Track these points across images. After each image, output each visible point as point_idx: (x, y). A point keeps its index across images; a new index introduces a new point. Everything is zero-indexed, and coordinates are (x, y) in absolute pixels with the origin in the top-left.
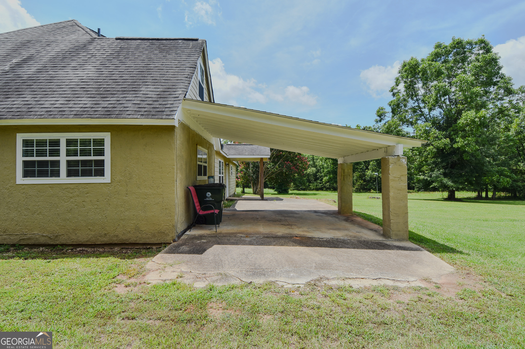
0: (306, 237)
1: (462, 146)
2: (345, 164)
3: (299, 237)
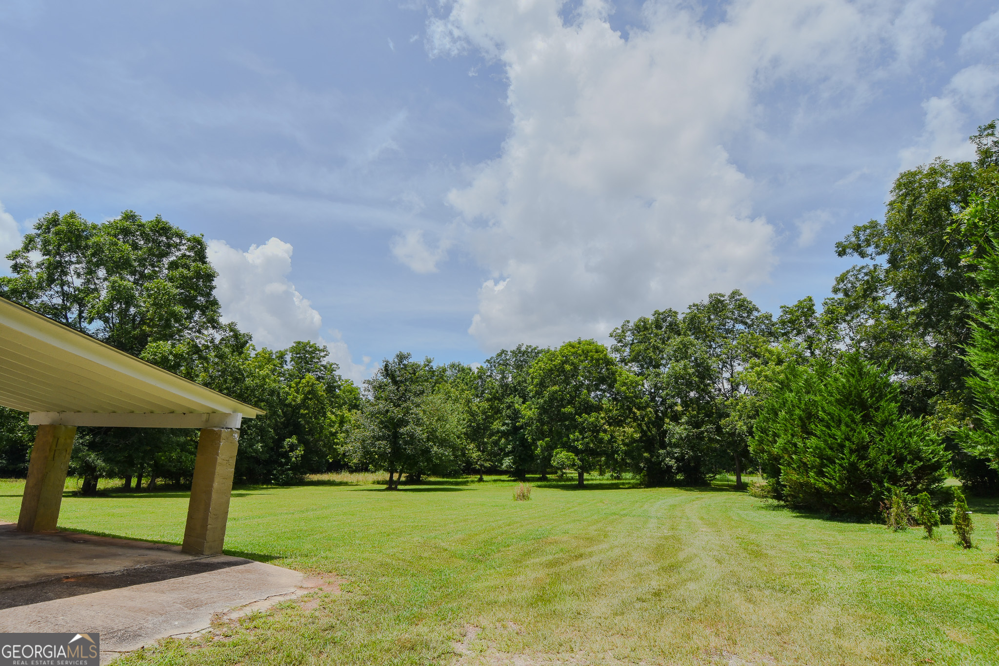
0: (84, 575)
2: (63, 428)
3: (72, 577)
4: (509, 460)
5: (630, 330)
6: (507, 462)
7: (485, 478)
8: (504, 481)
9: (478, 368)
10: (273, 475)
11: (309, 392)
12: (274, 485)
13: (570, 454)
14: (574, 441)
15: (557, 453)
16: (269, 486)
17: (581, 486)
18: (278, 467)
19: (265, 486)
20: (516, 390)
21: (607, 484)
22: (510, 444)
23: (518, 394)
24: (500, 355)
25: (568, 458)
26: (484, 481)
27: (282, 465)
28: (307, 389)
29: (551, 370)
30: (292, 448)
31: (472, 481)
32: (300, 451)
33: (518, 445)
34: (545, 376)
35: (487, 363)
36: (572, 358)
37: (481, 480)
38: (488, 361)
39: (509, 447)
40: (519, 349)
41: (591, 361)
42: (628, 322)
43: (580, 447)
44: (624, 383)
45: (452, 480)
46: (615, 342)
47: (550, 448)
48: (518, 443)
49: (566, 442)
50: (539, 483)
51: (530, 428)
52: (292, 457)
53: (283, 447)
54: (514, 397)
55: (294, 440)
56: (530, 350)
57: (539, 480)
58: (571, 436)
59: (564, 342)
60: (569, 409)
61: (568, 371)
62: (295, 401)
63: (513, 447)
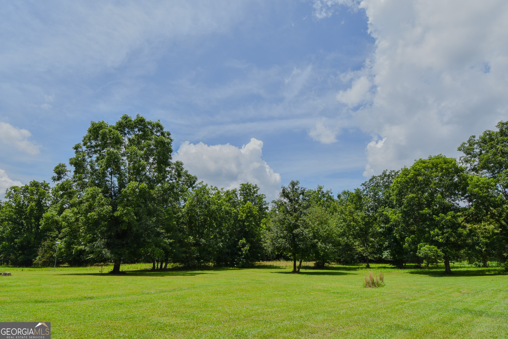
1: (121, 215)
4: (387, 253)
5: (477, 143)
6: (386, 254)
7: (371, 265)
8: (388, 268)
9: (355, 190)
10: (235, 261)
11: (249, 212)
12: (236, 268)
13: (432, 246)
14: (434, 236)
15: (421, 246)
16: (234, 268)
17: (448, 273)
18: (238, 257)
19: (231, 268)
20: (386, 203)
21: (473, 271)
22: (386, 242)
23: (388, 205)
24: (371, 180)
25: (431, 250)
26: (370, 268)
27: (239, 256)
28: (247, 211)
29: (407, 182)
30: (244, 245)
31: (362, 268)
32: (247, 247)
33: (392, 241)
34: (402, 188)
35: (363, 186)
36: (423, 170)
37: (368, 267)
38: (363, 184)
39: (386, 243)
40: (384, 174)
41: (442, 171)
42: (474, 137)
43: (440, 240)
44: (476, 185)
45: (347, 266)
46: (465, 155)
47: (415, 243)
48: (392, 240)
49: (429, 237)
50: (413, 270)
51: (397, 228)
52: (243, 251)
53: (238, 245)
54: (385, 207)
55: (244, 241)
56: (393, 174)
57: (415, 267)
58: (432, 232)
59: (415, 160)
60: (426, 211)
61: (421, 181)
62: (242, 218)
63: (389, 244)
